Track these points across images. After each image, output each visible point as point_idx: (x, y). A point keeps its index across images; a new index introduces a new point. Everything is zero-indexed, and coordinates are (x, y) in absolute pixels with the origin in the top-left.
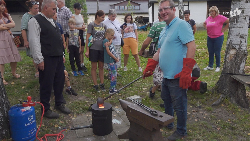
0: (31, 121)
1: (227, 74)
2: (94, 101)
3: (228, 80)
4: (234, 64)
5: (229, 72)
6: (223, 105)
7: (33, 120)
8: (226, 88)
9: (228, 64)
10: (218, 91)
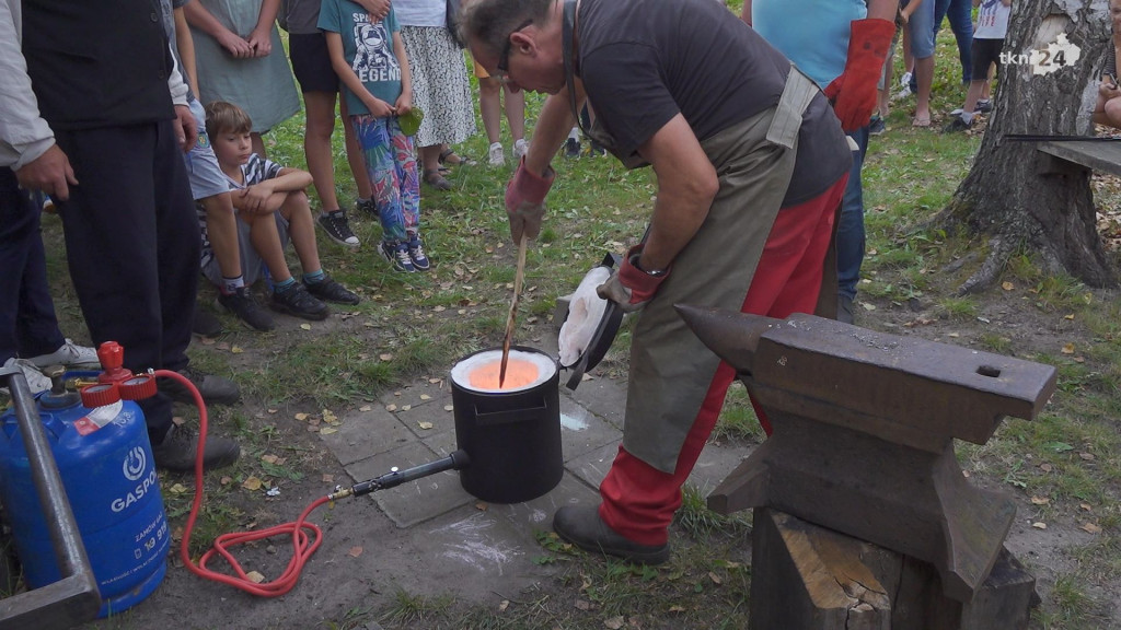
0: (140, 481)
1: (1021, 138)
2: (394, 331)
3: (1022, 167)
4: (1055, 90)
5: (1029, 130)
6: (1008, 286)
7: (146, 475)
8: (1016, 205)
9: (1024, 92)
10: (973, 222)
